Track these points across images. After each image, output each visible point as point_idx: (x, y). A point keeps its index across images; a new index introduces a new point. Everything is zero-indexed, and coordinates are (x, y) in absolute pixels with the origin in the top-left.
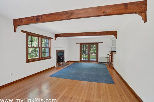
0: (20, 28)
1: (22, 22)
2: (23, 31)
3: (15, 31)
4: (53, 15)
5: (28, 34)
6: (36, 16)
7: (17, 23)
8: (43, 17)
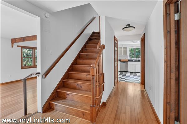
0: (16, 45)
1: (16, 41)
2: (18, 46)
3: (12, 47)
4: (31, 37)
5: (23, 47)
6: (23, 37)
7: (14, 41)
8: (27, 38)
